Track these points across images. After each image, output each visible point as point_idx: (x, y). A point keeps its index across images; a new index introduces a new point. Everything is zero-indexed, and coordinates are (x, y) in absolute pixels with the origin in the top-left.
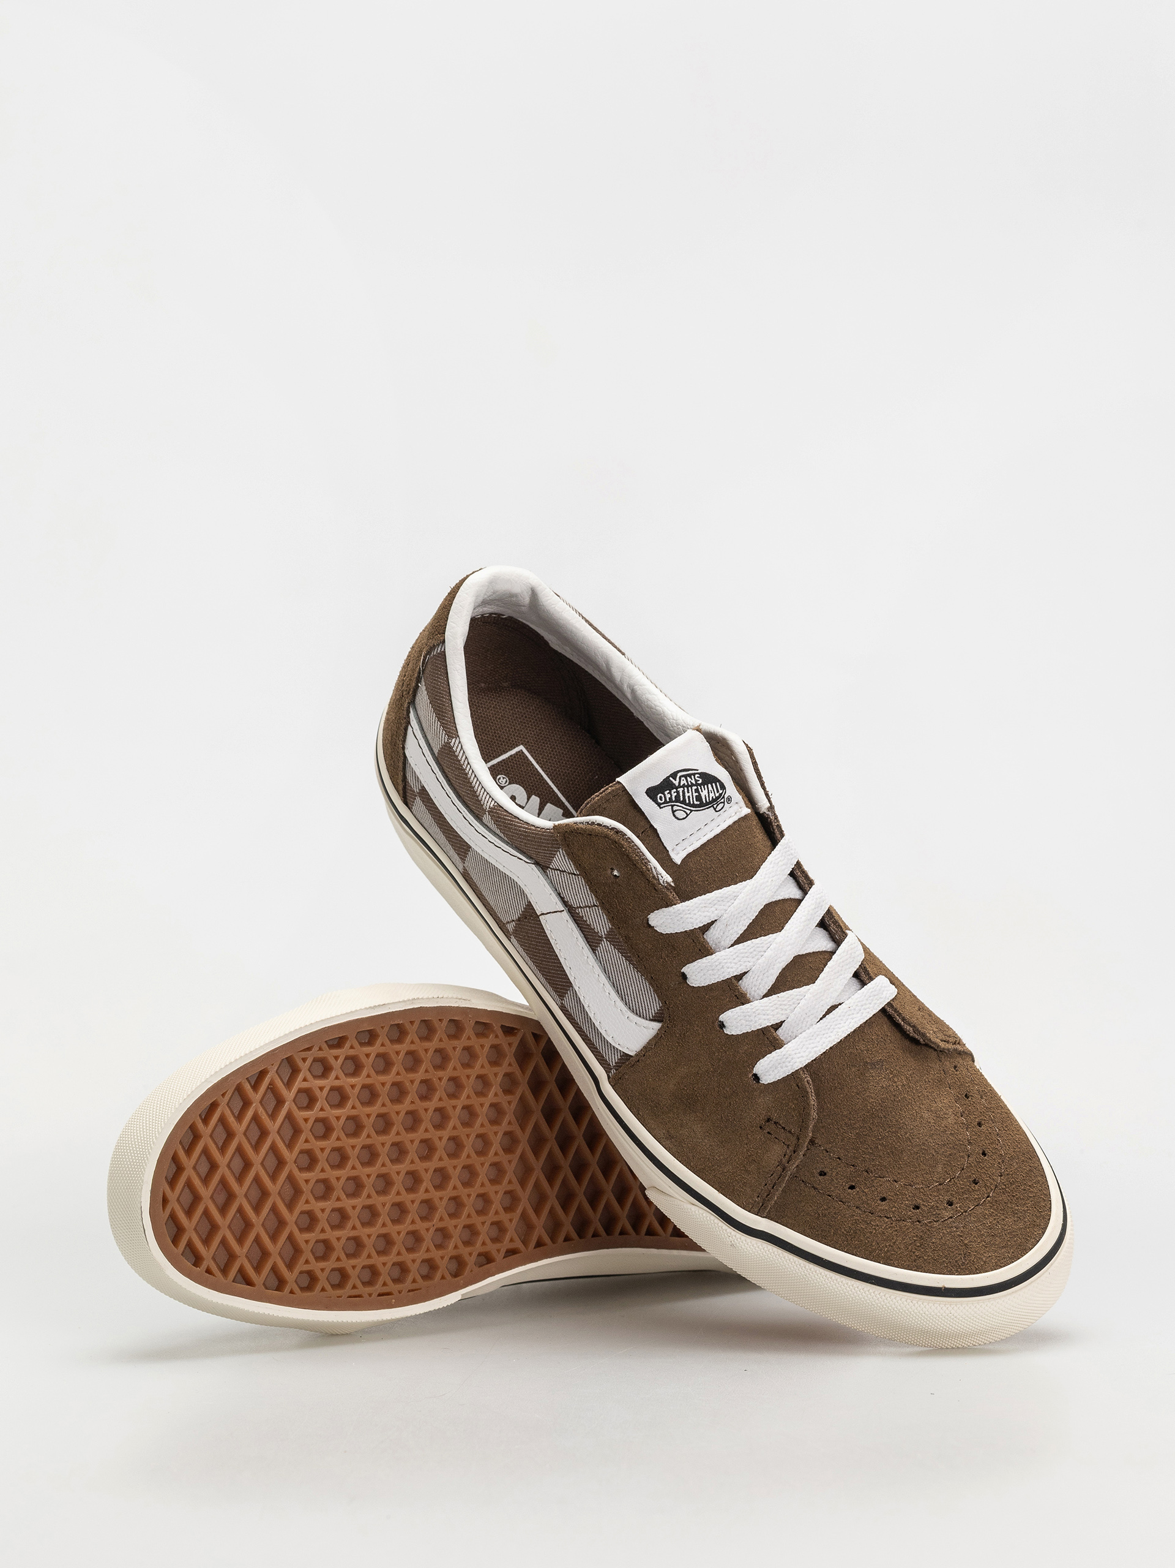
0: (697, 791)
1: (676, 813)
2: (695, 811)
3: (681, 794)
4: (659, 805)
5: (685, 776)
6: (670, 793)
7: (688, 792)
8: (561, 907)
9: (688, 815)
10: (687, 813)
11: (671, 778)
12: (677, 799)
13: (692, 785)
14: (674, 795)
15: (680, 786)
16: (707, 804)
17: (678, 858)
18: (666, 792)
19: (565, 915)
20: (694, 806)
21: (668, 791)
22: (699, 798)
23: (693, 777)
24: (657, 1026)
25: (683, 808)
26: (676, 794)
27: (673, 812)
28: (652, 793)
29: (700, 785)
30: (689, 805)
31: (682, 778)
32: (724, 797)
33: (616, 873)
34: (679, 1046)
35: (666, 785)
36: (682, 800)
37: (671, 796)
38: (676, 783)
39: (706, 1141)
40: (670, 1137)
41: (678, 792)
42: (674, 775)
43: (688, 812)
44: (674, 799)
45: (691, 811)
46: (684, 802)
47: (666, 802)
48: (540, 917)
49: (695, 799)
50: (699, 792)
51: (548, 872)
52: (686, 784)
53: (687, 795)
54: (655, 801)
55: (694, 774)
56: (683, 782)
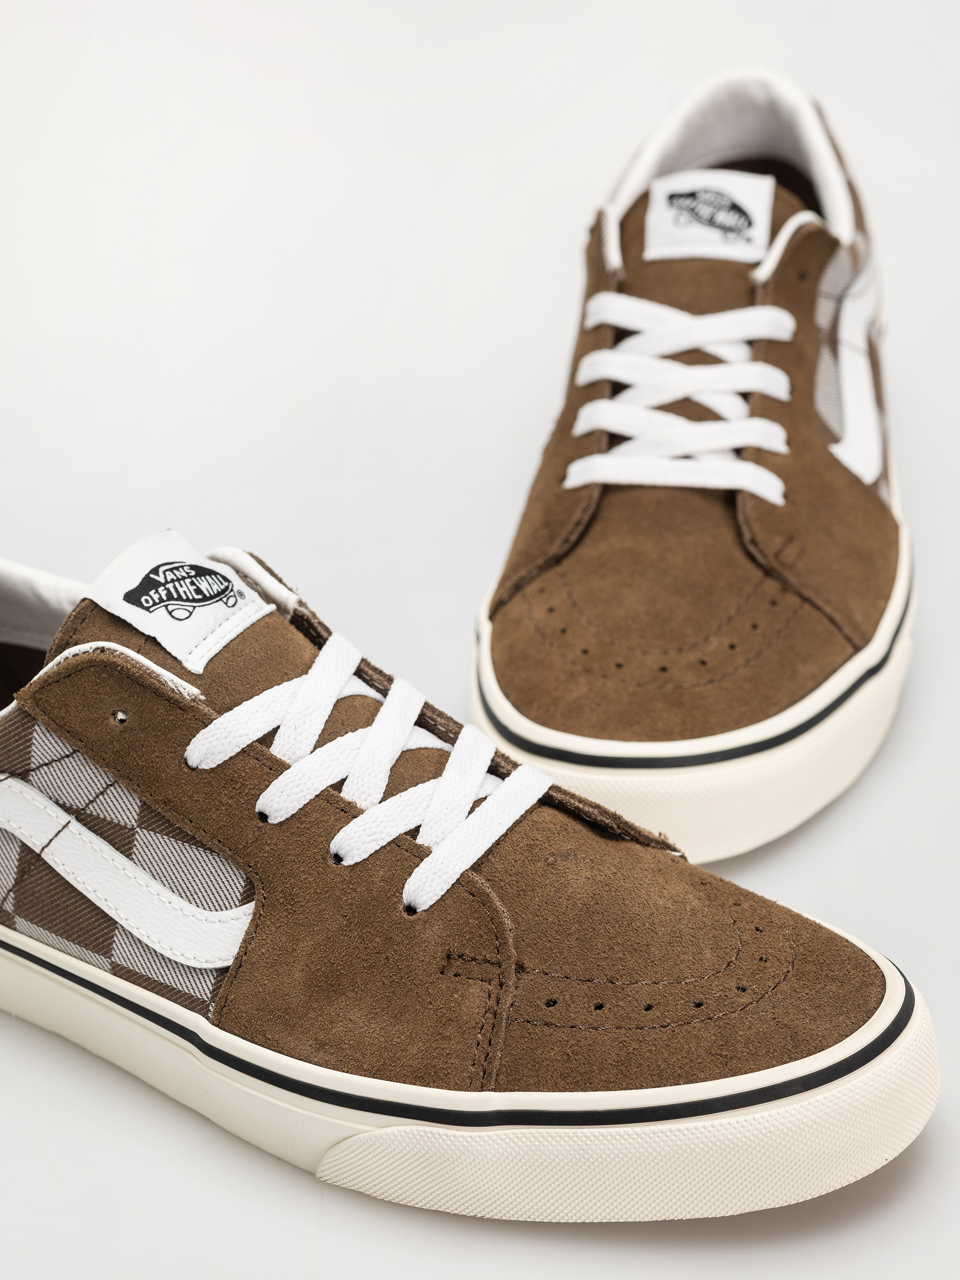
0: (192, 583)
1: (173, 614)
2: (199, 606)
3: (173, 591)
4: (147, 609)
5: (171, 570)
6: (157, 592)
7: (181, 586)
8: (64, 817)
9: (191, 613)
10: (189, 611)
11: (152, 576)
12: (170, 597)
13: (184, 578)
14: (164, 594)
15: (167, 582)
16: (212, 597)
17: (196, 665)
18: (152, 593)
19: (76, 827)
20: (194, 600)
21: (153, 591)
22: (198, 591)
23: (181, 569)
24: (250, 907)
25: (181, 605)
26: (165, 592)
27: (170, 613)
28: (133, 597)
29: (195, 577)
30: (188, 600)
31: (167, 573)
32: (232, 590)
33: (121, 716)
34: (289, 913)
35: (148, 584)
36: (175, 596)
37: (160, 595)
38: (161, 579)
39: (373, 1026)
40: (321, 1046)
41: (168, 589)
42: (155, 571)
43: (191, 609)
44: (165, 598)
45: (194, 607)
46: (180, 598)
47: (155, 604)
48: (43, 856)
49: (193, 593)
50: (195, 584)
51: (31, 778)
52: (175, 578)
53: (181, 590)
54: (140, 605)
55: (182, 567)
56: (170, 576)
